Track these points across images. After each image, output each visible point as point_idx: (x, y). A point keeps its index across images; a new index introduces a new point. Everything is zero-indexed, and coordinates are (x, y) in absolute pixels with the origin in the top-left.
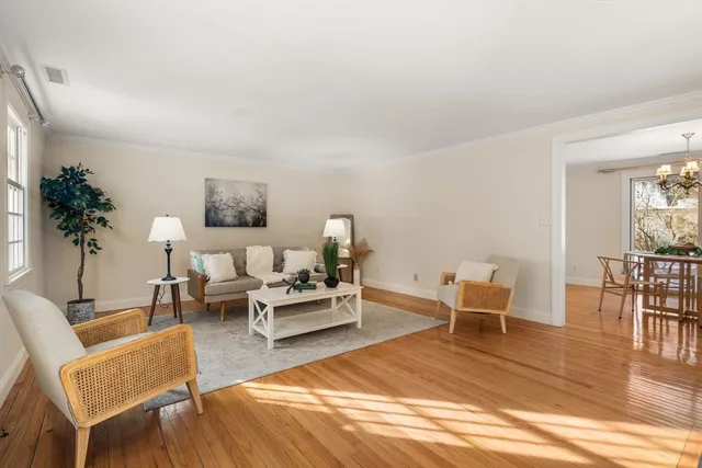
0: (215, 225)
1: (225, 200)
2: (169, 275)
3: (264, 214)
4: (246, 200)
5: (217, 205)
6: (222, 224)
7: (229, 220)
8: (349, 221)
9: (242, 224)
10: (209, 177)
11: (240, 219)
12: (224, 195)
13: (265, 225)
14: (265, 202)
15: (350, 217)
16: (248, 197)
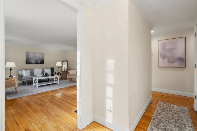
0: (29, 63)
1: (32, 57)
2: (11, 75)
3: (43, 61)
4: (38, 57)
5: (29, 58)
6: (31, 63)
7: (33, 62)
8: (67, 62)
9: (37, 63)
10: (27, 51)
11: (36, 62)
12: (31, 56)
13: (43, 63)
14: (43, 58)
15: (67, 61)
16: (38, 56)
